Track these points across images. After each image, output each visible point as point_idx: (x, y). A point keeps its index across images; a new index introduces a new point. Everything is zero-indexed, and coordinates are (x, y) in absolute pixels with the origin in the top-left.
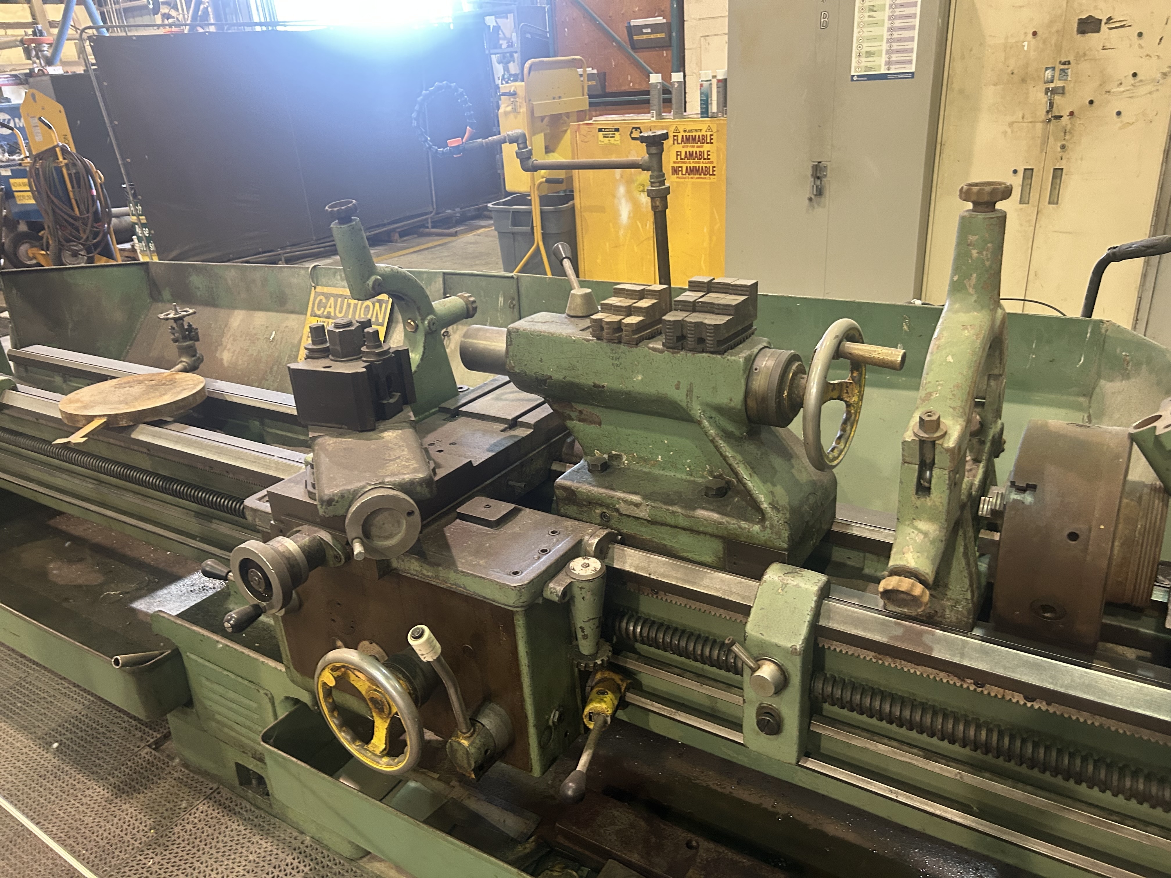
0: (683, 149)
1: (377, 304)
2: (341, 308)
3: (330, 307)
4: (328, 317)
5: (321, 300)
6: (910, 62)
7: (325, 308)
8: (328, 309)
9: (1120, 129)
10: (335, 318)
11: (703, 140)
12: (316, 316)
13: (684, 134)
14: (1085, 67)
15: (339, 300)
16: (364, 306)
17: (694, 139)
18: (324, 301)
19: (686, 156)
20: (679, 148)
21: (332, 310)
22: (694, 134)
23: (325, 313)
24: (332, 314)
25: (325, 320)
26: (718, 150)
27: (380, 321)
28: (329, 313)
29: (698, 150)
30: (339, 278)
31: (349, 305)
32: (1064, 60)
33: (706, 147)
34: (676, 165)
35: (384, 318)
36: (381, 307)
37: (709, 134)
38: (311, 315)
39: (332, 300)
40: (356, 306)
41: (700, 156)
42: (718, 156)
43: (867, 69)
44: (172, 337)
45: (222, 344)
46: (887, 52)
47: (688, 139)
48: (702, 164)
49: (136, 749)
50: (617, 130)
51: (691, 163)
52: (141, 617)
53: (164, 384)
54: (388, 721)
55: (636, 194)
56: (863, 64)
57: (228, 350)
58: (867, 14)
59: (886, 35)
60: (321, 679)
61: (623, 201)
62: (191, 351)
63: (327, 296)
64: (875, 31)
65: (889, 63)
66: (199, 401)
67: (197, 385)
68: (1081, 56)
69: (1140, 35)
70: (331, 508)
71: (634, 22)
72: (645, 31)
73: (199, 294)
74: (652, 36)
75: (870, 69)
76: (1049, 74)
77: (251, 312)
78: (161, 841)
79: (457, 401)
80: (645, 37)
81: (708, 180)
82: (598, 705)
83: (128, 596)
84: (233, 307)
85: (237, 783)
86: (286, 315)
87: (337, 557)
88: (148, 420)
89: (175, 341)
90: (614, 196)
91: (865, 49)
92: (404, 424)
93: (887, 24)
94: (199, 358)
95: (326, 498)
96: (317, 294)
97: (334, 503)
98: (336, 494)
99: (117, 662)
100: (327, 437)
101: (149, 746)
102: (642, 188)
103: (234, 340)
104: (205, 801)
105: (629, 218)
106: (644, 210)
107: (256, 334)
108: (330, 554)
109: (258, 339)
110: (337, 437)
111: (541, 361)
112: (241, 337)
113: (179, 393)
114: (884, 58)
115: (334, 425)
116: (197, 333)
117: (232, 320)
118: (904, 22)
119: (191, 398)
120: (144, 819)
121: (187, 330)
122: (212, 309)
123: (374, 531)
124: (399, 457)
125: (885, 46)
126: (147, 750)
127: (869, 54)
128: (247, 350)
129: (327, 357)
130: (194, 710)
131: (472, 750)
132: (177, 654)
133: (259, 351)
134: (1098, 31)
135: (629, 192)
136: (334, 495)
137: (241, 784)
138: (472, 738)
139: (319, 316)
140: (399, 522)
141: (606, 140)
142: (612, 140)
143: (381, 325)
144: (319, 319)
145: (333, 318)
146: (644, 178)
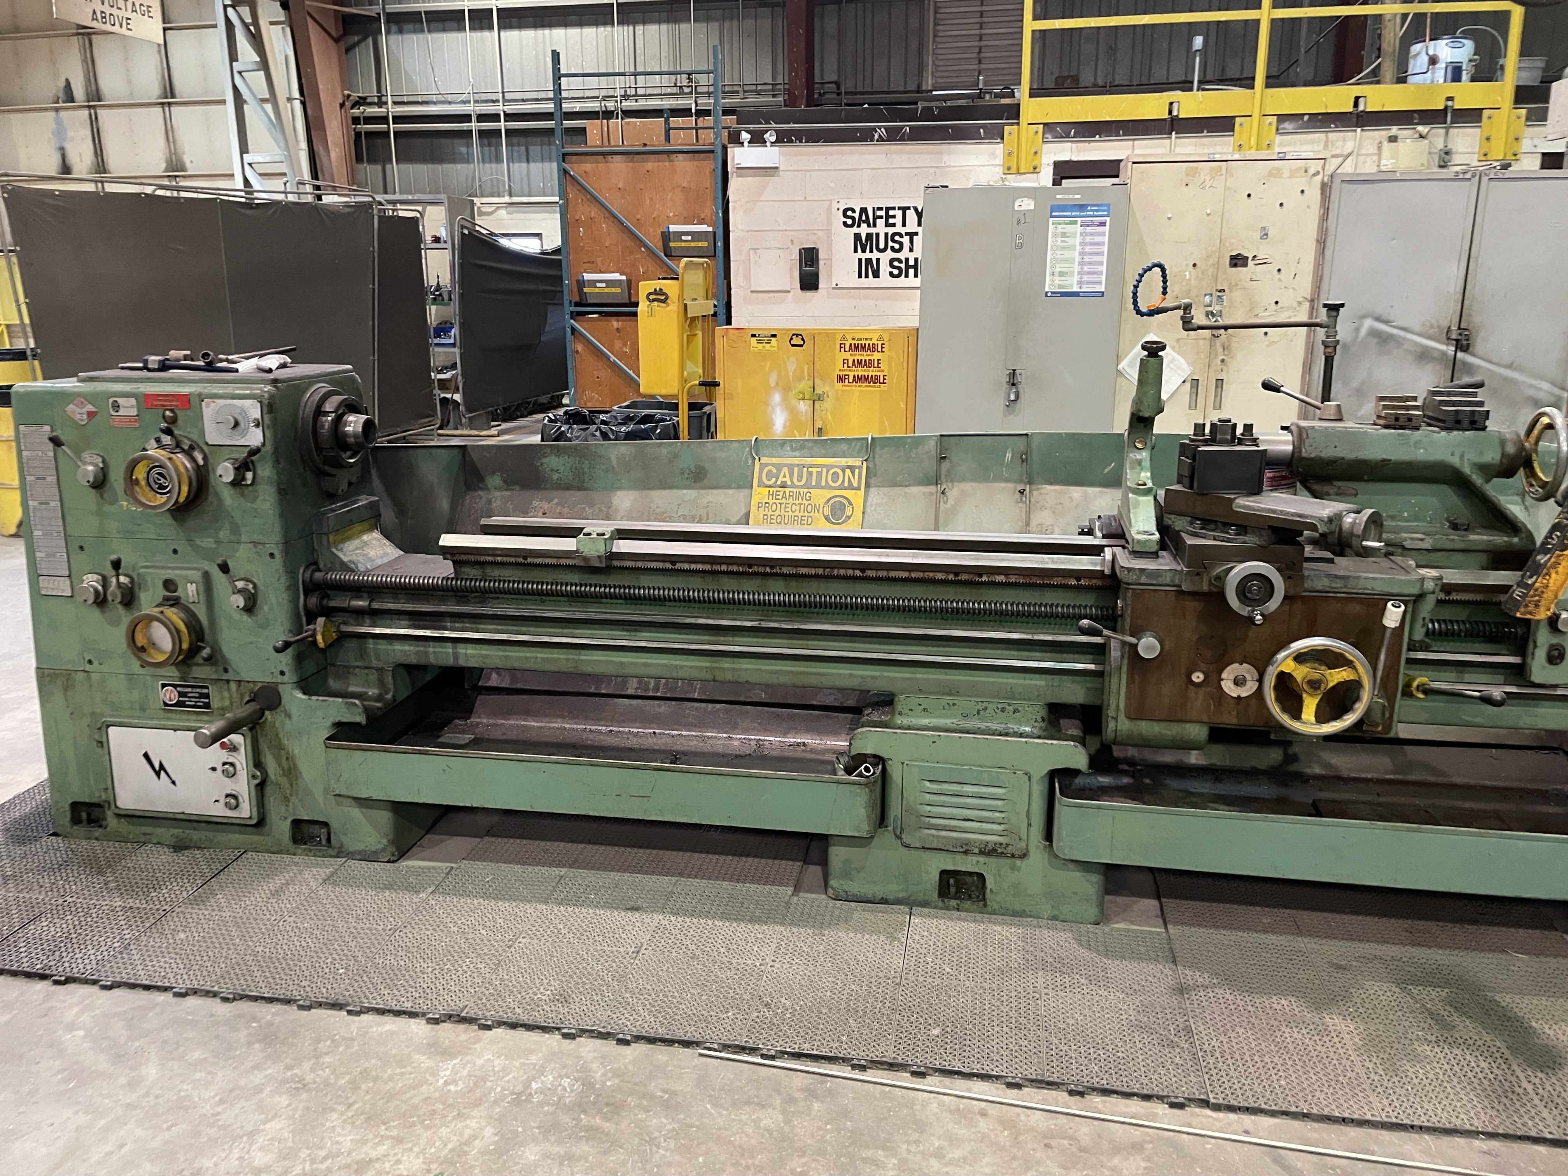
0: (850, 357)
2: (800, 476)
3: (784, 477)
4: (783, 486)
5: (770, 471)
6: (1100, 283)
7: (777, 478)
8: (781, 479)
9: (1268, 346)
10: (793, 486)
11: (873, 348)
12: (766, 486)
13: (853, 342)
14: (1237, 295)
15: (796, 469)
16: (831, 473)
17: (863, 347)
18: (774, 471)
19: (853, 364)
20: (847, 356)
21: (787, 479)
22: (863, 342)
23: (779, 483)
24: (789, 483)
25: (779, 489)
26: (890, 359)
27: (855, 485)
28: (784, 482)
29: (867, 358)
31: (810, 473)
32: (1220, 288)
33: (876, 356)
34: (841, 373)
35: (860, 483)
36: (853, 473)
37: (880, 343)
38: (759, 486)
39: (785, 470)
40: (819, 474)
41: (869, 364)
42: (890, 365)
43: (1060, 286)
46: (1079, 273)
47: (856, 347)
48: (871, 372)
50: (774, 336)
51: (860, 372)
55: (794, 402)
56: (1057, 282)
58: (1059, 239)
59: (1077, 259)
61: (778, 410)
63: (779, 467)
64: (1067, 254)
65: (1080, 283)
68: (1233, 286)
69: (1279, 270)
71: (673, 228)
72: (683, 238)
73: (556, 477)
74: (693, 244)
75: (1063, 287)
76: (1207, 299)
80: (683, 244)
81: (877, 389)
84: (615, 488)
90: (767, 404)
91: (1057, 270)
93: (1078, 249)
96: (763, 466)
102: (801, 396)
105: (785, 427)
106: (803, 419)
114: (1076, 278)
118: (1095, 249)
122: (579, 493)
125: (1076, 268)
127: (1061, 274)
134: (1245, 265)
135: (785, 399)
139: (770, 486)
141: (760, 346)
142: (767, 346)
143: (858, 489)
144: (771, 489)
145: (790, 487)
146: (805, 385)
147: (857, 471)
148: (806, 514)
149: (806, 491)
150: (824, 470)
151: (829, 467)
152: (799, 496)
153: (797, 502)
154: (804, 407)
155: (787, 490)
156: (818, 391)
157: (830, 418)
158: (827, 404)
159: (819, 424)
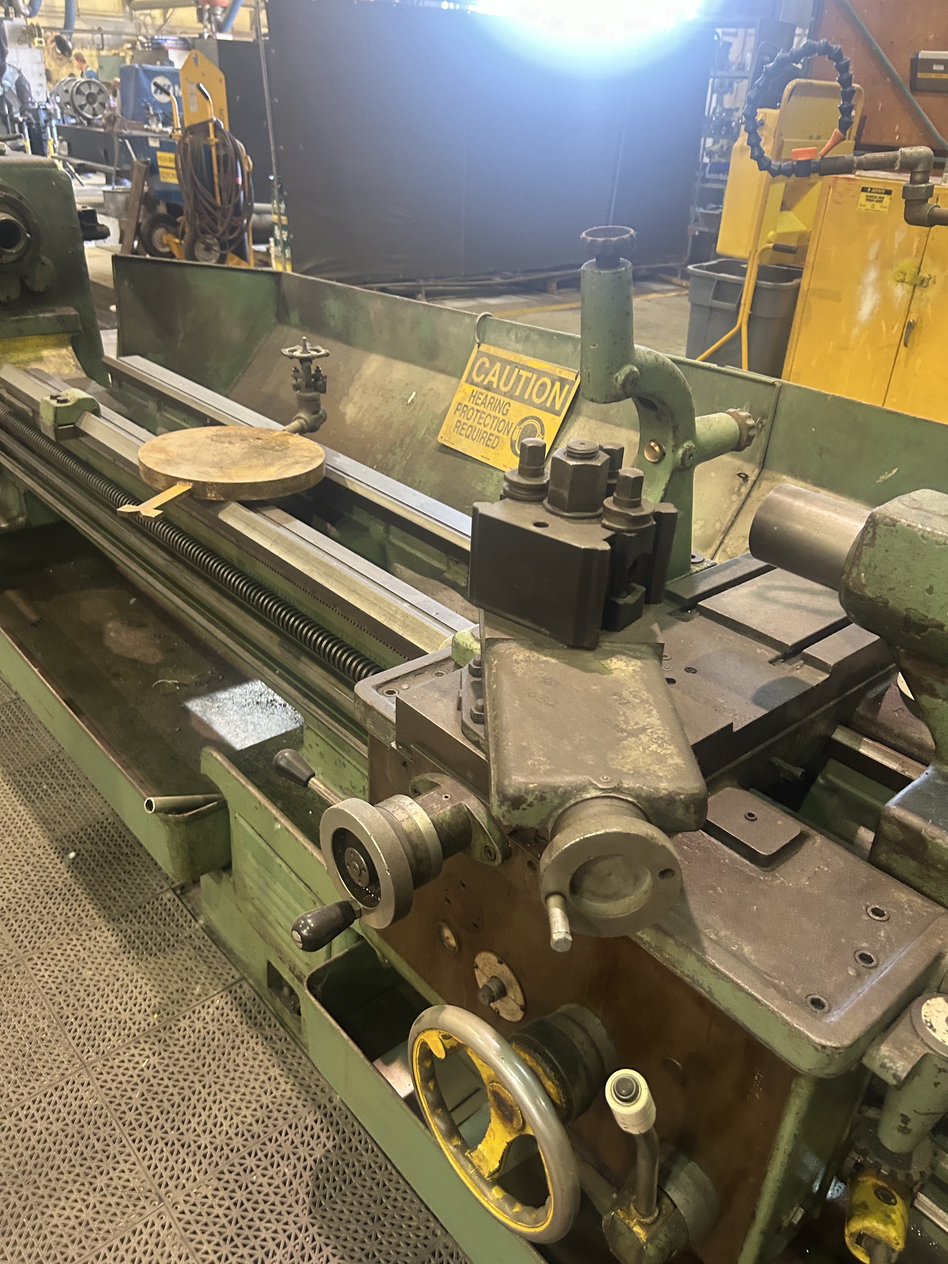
1: (558, 384)
2: (508, 379)
3: (494, 375)
4: (488, 388)
5: (483, 364)
7: (486, 375)
8: (490, 378)
10: (497, 391)
12: (473, 383)
15: (508, 368)
16: (539, 382)
18: (487, 365)
21: (495, 380)
23: (485, 383)
24: (495, 386)
25: (483, 391)
27: (557, 408)
28: (491, 383)
30: (514, 337)
31: (519, 377)
35: (563, 405)
36: (562, 388)
38: (466, 381)
39: (498, 366)
40: (528, 380)
44: (294, 382)
45: (347, 395)
49: (159, 890)
50: (888, 192)
52: (194, 723)
53: (272, 448)
54: (515, 1136)
55: (891, 284)
57: (355, 403)
60: (422, 1037)
61: (870, 290)
62: (313, 406)
63: (493, 359)
66: (313, 482)
67: (313, 459)
70: (516, 813)
71: (924, 54)
72: (935, 67)
73: (332, 324)
74: (944, 76)
77: (390, 360)
78: (162, 1035)
79: (693, 586)
80: (933, 76)
82: (881, 1227)
83: (185, 689)
84: (370, 348)
85: (265, 983)
86: (432, 373)
87: (488, 851)
88: (243, 498)
89: (296, 388)
90: (858, 282)
92: (644, 648)
94: (321, 416)
95: (511, 791)
96: (480, 354)
97: (524, 806)
98: (532, 791)
99: (149, 805)
100: (514, 645)
101: (174, 890)
102: (901, 277)
103: (364, 392)
104: (224, 993)
105: (871, 314)
106: (896, 307)
107: (391, 390)
108: (478, 843)
109: (393, 398)
110: (531, 649)
111: (930, 590)
112: (373, 390)
113: (289, 466)
115: (529, 624)
116: (325, 384)
117: (365, 366)
119: (303, 478)
120: (149, 994)
121: (313, 376)
122: (345, 347)
123: (588, 882)
124: (644, 729)
126: (170, 895)
128: (377, 409)
129: (540, 501)
130: (232, 880)
131: (651, 1250)
132: (223, 806)
133: (391, 415)
135: (881, 279)
136: (527, 792)
137: (269, 985)
138: (654, 1227)
139: (476, 385)
140: (637, 879)
141: (869, 205)
142: (878, 206)
143: (558, 414)
144: (476, 388)
145: (494, 391)
146: (908, 264)
147: (567, 387)
148: (496, 433)
149: (507, 400)
150: (535, 376)
151: (541, 373)
152: (498, 406)
153: (493, 413)
154: (900, 292)
155: (490, 394)
156: (924, 274)
157: (929, 311)
158: (931, 293)
159: (912, 318)
